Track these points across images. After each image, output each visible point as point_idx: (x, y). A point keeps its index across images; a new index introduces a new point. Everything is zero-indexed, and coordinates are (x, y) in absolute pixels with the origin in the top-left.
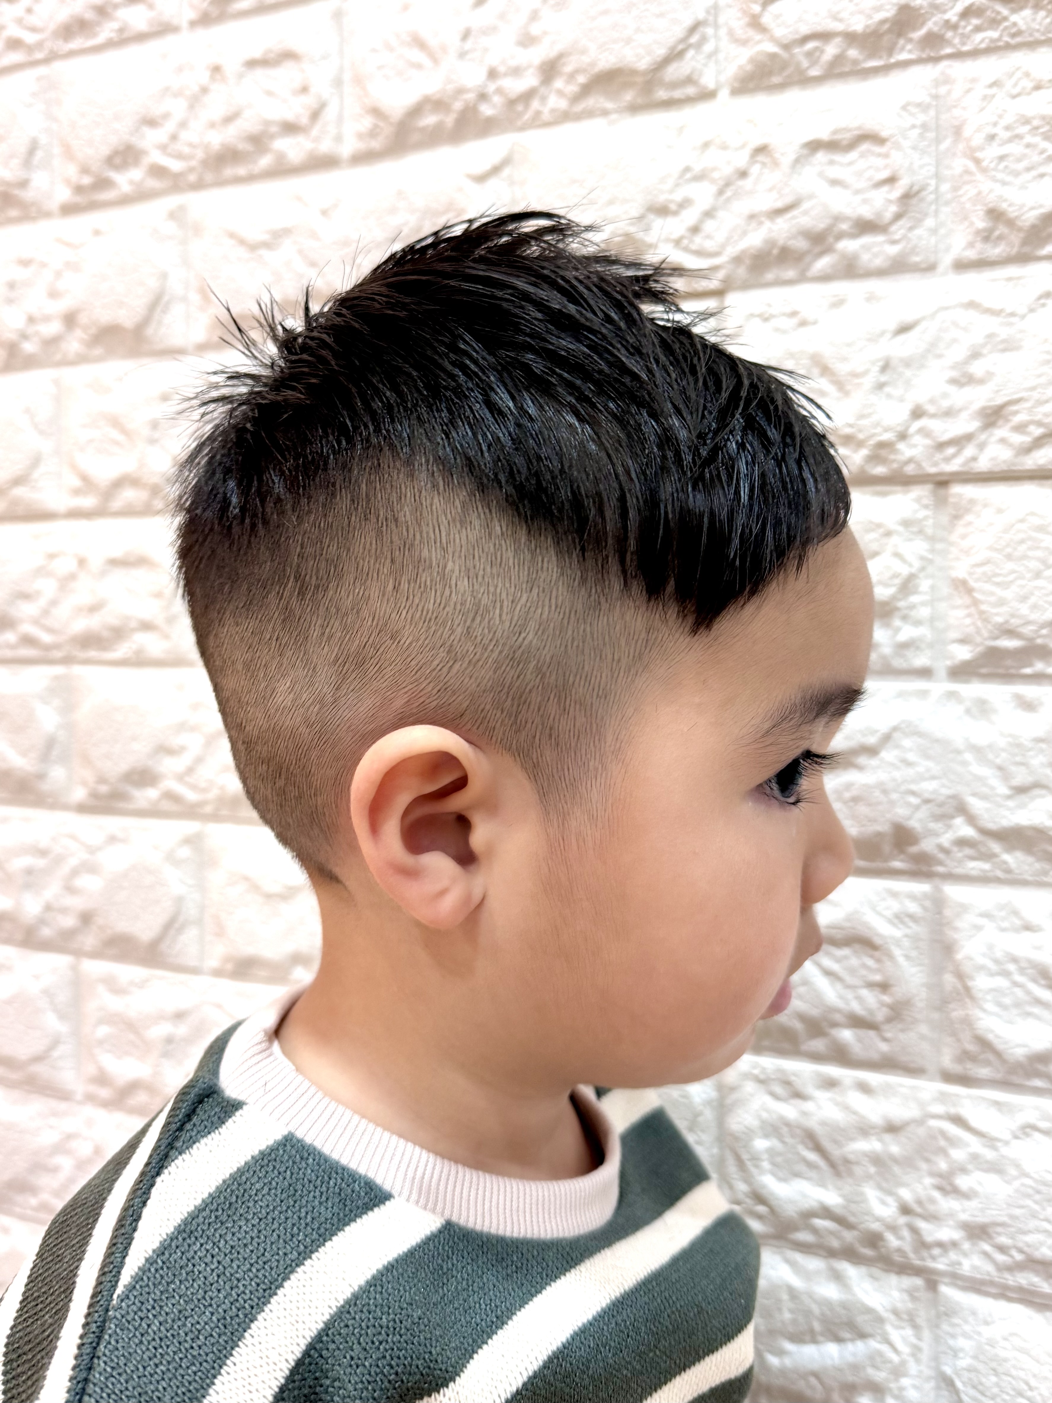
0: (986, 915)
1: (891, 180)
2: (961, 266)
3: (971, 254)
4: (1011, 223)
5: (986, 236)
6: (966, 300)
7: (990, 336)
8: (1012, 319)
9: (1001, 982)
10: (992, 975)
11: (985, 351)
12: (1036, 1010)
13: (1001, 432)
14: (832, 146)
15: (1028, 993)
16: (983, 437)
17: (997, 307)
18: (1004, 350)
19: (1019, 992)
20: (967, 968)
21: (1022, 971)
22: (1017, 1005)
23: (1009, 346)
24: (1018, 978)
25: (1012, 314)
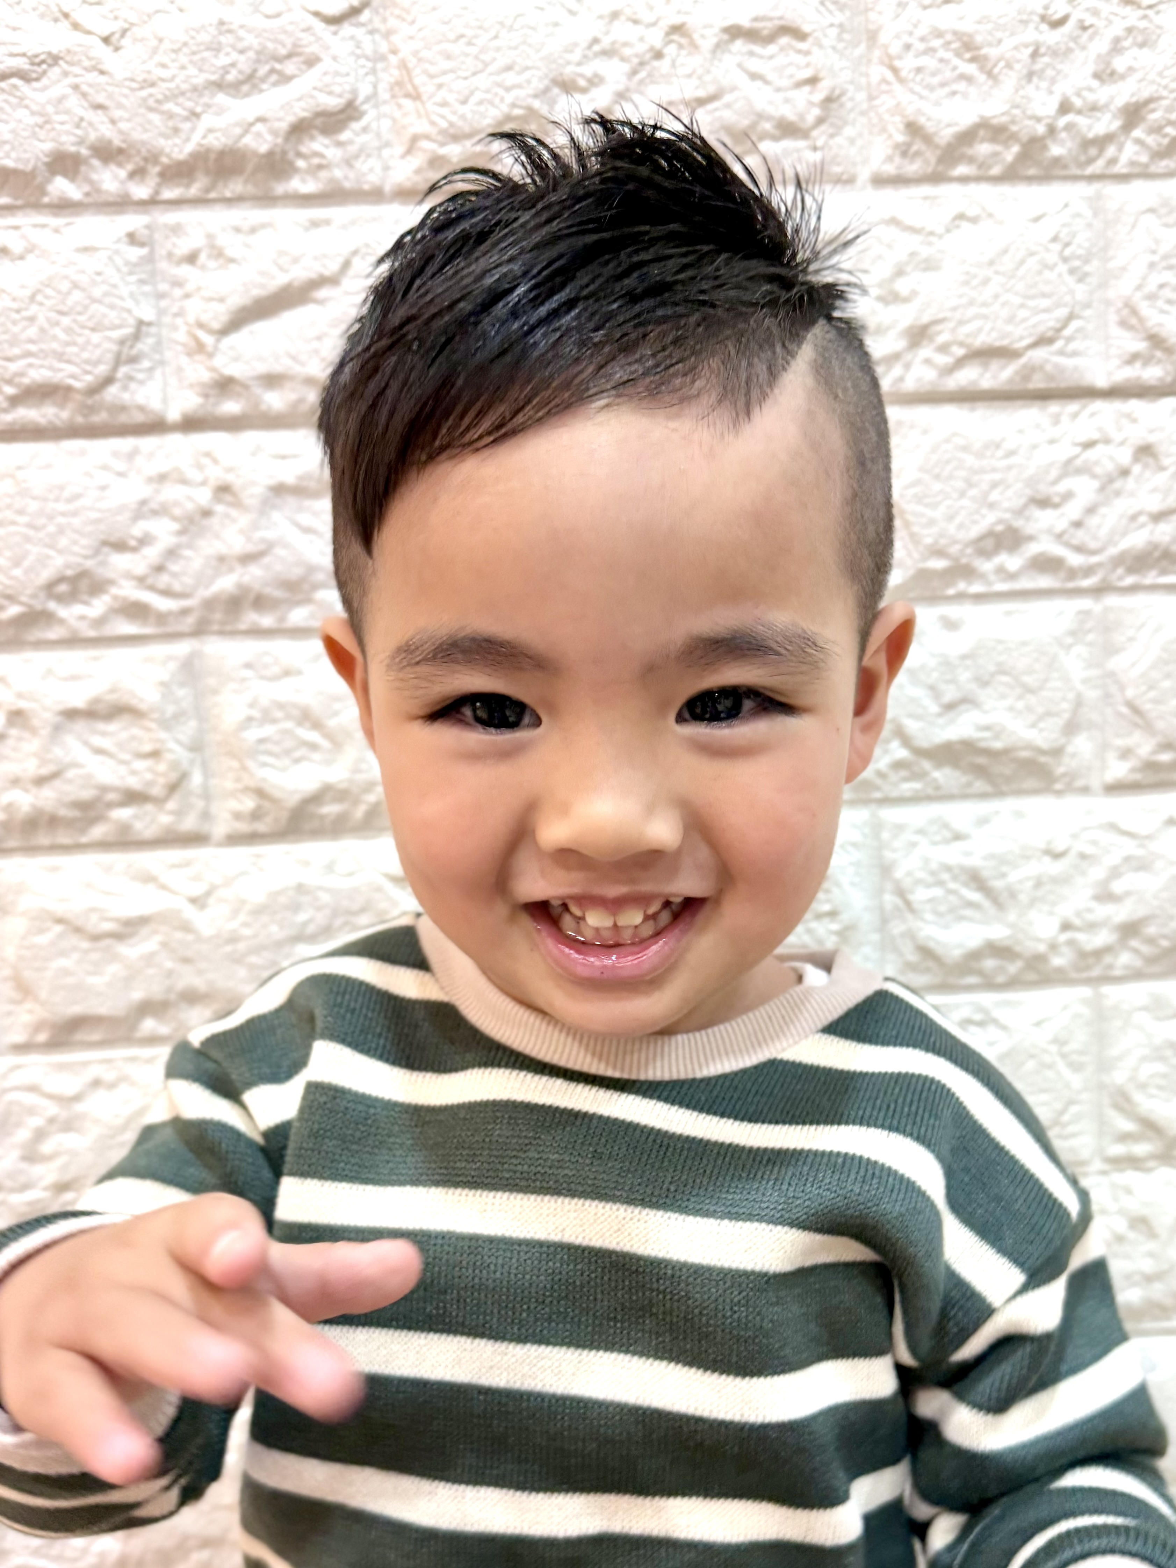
0: (920, 832)
1: (813, 81)
2: (880, 181)
3: (890, 169)
4: (927, 139)
5: (904, 151)
6: (887, 217)
7: (913, 254)
8: (932, 239)
9: (938, 892)
10: (929, 886)
11: (908, 269)
12: (968, 912)
13: (926, 352)
14: (751, 35)
15: (961, 897)
16: (908, 357)
17: (918, 225)
18: (926, 269)
19: (952, 898)
20: (907, 883)
21: (955, 878)
22: (952, 910)
23: (929, 265)
24: (952, 886)
25: (932, 233)
